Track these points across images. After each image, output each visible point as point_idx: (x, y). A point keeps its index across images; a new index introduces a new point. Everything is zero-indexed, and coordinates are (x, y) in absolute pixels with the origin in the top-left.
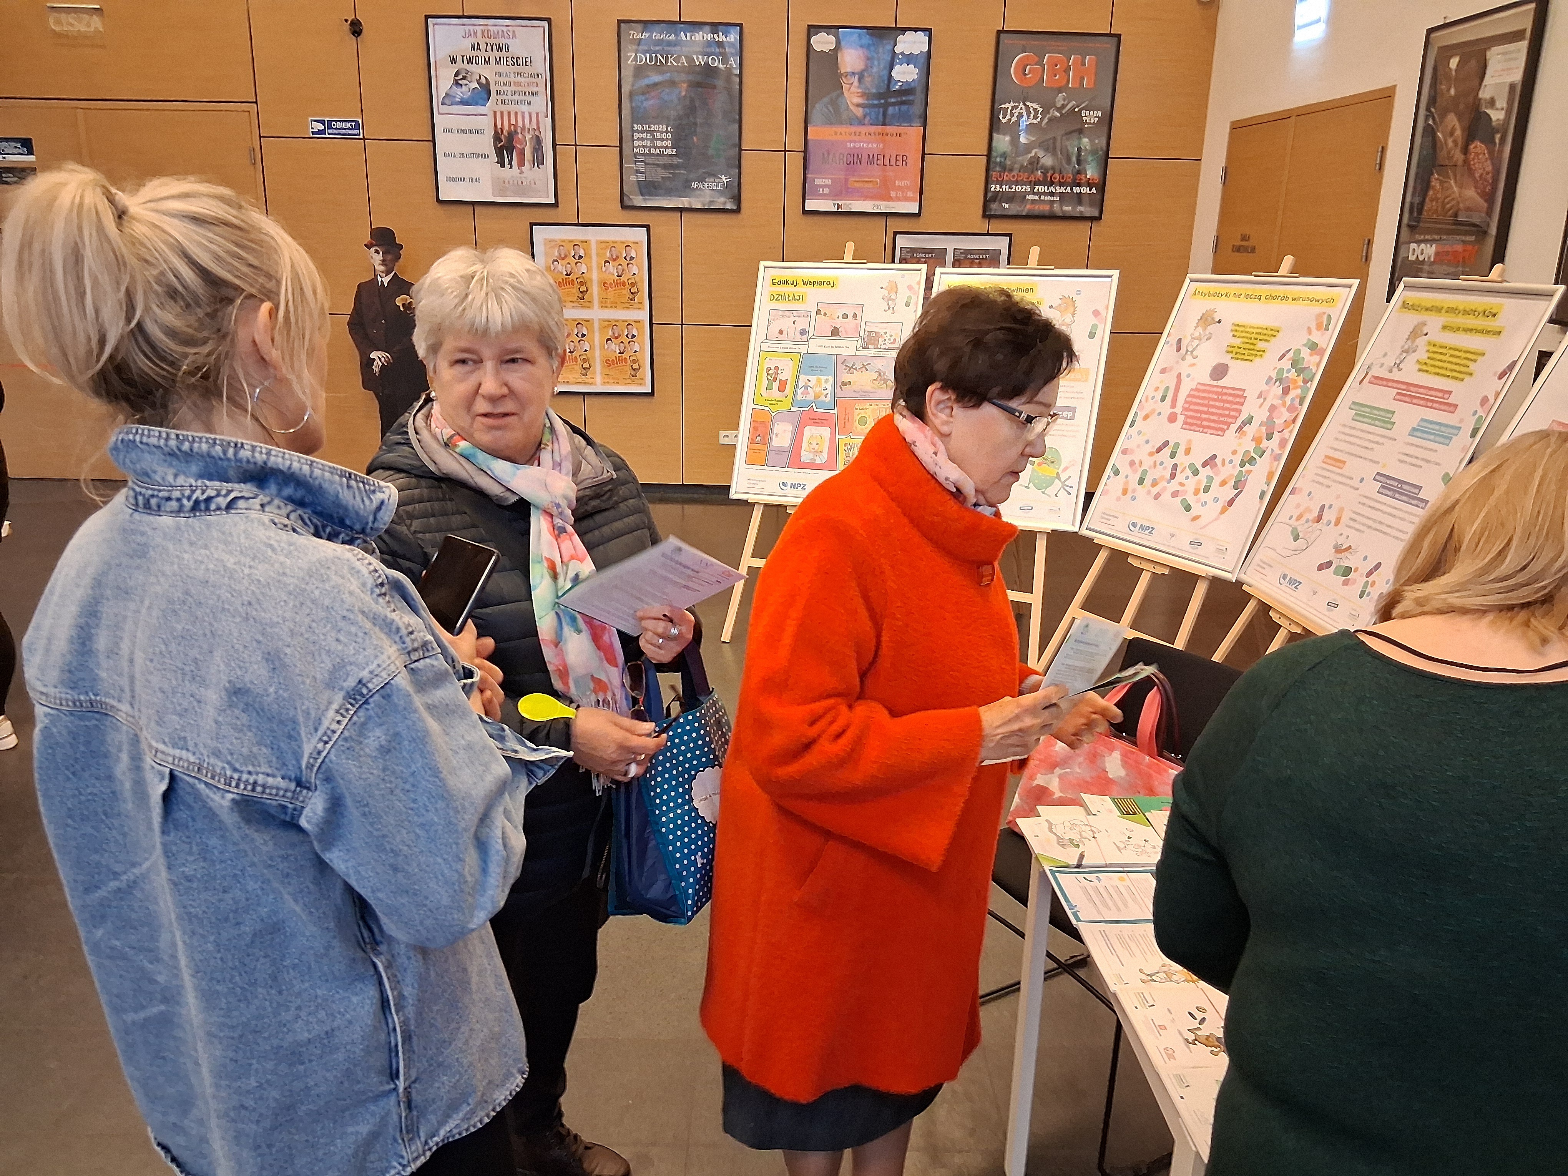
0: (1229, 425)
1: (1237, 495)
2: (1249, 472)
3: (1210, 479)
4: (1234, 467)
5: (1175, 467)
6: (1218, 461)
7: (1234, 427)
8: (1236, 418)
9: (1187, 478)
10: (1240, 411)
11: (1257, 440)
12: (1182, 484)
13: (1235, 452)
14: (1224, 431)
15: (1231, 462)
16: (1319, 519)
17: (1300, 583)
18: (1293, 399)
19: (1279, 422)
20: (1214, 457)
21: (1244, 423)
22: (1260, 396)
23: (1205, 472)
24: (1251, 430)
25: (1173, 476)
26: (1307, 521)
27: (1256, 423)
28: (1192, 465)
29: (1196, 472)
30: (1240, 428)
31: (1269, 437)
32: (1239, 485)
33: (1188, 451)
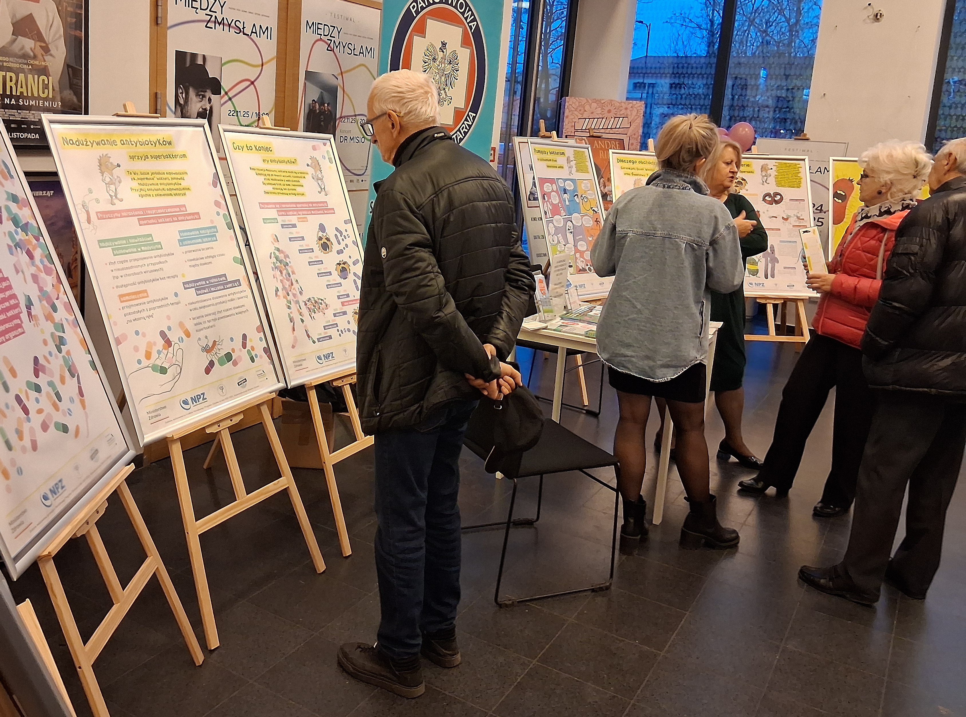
0: (17, 316)
1: (79, 382)
2: (68, 353)
3: (51, 384)
4: (57, 357)
5: (18, 399)
6: (42, 361)
7: (24, 316)
8: (17, 306)
9: (37, 401)
10: (14, 296)
11: (49, 318)
12: (40, 411)
13: (45, 343)
14: (19, 326)
15: (50, 354)
16: (168, 343)
17: (203, 394)
18: (42, 262)
19: (49, 288)
20: (36, 359)
21: (28, 307)
22: (17, 272)
23: (42, 381)
24: (36, 310)
25: (26, 411)
26: (159, 352)
27: (35, 300)
28: (28, 383)
29: (38, 389)
30: (29, 314)
31: (54, 309)
32: (73, 372)
33: (13, 373)
